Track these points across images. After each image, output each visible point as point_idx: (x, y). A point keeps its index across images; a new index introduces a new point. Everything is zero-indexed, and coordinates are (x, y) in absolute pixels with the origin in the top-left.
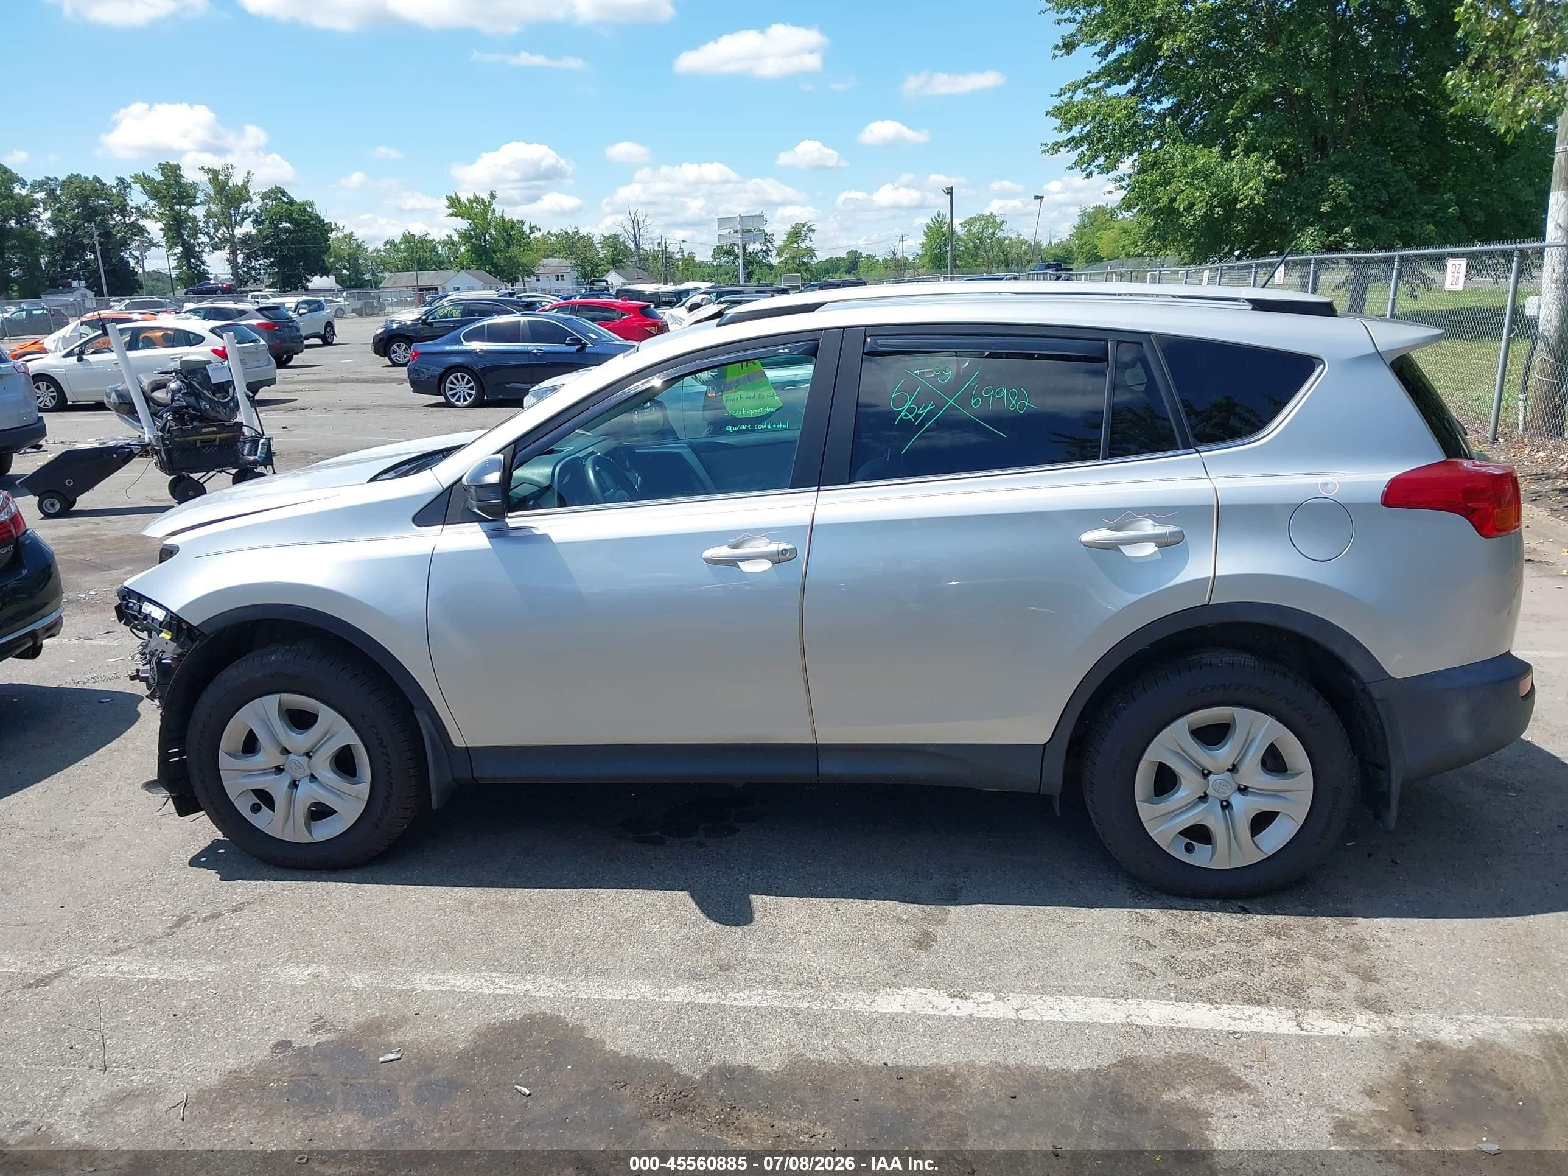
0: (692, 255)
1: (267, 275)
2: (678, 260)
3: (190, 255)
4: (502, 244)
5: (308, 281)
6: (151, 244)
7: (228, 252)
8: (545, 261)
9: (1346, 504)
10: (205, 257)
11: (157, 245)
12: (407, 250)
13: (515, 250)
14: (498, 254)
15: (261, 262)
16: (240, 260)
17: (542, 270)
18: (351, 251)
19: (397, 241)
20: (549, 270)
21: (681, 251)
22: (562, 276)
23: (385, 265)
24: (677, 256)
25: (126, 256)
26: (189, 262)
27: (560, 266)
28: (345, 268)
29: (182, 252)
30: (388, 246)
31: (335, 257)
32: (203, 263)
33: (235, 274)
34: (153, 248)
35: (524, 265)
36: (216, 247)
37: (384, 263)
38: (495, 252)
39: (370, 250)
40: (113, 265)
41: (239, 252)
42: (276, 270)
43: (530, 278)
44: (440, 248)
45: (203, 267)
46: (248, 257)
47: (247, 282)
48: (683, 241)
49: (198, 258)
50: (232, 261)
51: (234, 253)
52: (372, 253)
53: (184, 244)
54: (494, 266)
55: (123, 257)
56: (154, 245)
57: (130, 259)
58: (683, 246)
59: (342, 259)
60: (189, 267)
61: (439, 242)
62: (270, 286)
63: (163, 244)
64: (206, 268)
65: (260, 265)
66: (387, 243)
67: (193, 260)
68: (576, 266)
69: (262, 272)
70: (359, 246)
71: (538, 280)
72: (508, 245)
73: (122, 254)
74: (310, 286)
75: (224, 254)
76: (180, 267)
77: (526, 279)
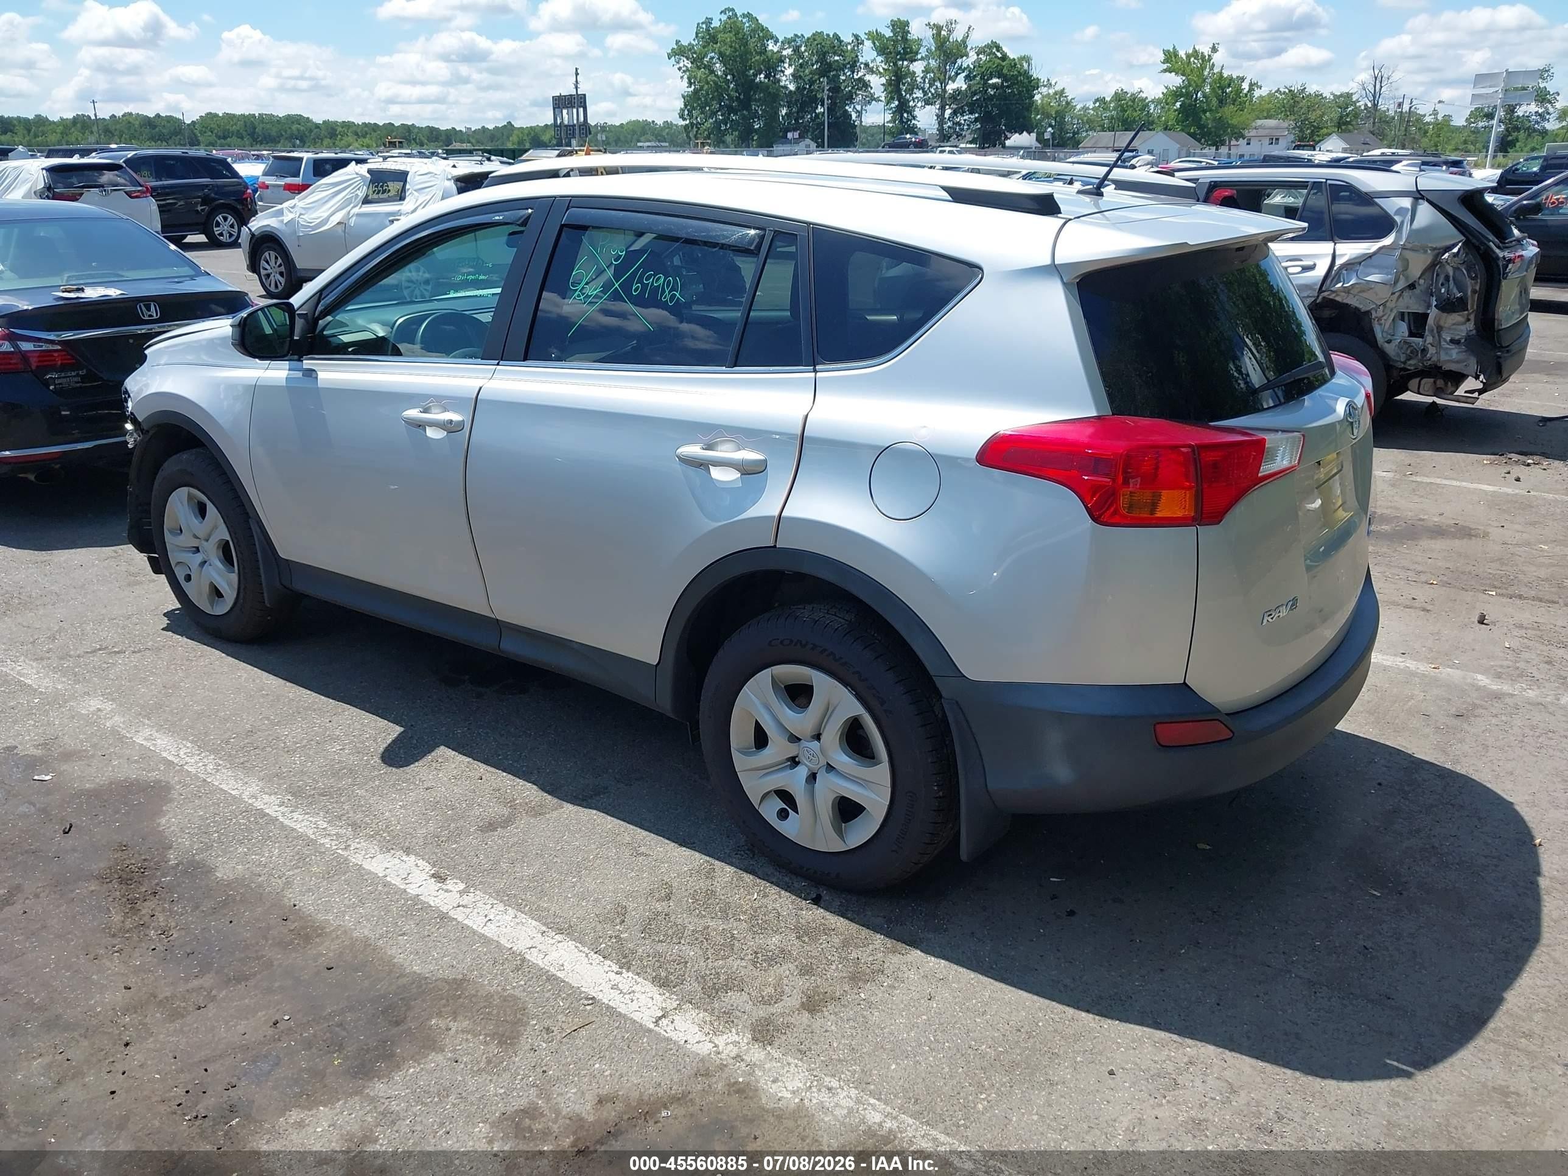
0: (1448, 118)
1: (969, 131)
2: (1428, 124)
3: (903, 109)
4: (1215, 102)
5: (1007, 138)
6: (873, 98)
7: (938, 107)
8: (1259, 122)
9: (937, 455)
10: (917, 112)
11: (878, 100)
12: (1115, 109)
13: (1228, 110)
14: (1208, 114)
15: (966, 117)
16: (947, 115)
17: (1253, 133)
18: (1060, 108)
19: (1108, 99)
20: (1261, 132)
21: (1435, 113)
22: (1277, 139)
23: (1091, 124)
24: (1428, 119)
25: (850, 110)
26: (902, 116)
27: (1277, 128)
28: (1051, 126)
29: (897, 106)
30: (1097, 104)
31: (1043, 114)
32: (914, 118)
33: (941, 129)
34: (874, 102)
35: (1234, 127)
36: (928, 102)
37: (1089, 121)
38: (1205, 112)
39: (1078, 107)
40: (838, 118)
41: (947, 107)
42: (979, 126)
43: (1237, 140)
44: (1152, 107)
45: (913, 122)
46: (955, 113)
47: (950, 137)
48: (1440, 102)
49: (910, 112)
50: (940, 118)
51: (942, 109)
52: (1080, 110)
53: (900, 98)
54: (1201, 127)
55: (846, 111)
56: (875, 99)
57: (853, 113)
58: (1439, 107)
59: (1048, 116)
60: (901, 121)
61: (1153, 101)
62: (971, 142)
63: (883, 99)
64: (916, 122)
65: (965, 120)
66: (1097, 100)
67: (905, 115)
68: (1294, 128)
69: (966, 127)
70: (1068, 103)
71: (1248, 144)
72: (1222, 102)
73: (847, 108)
74: (1008, 143)
75: (933, 110)
76: (893, 121)
77: (1233, 142)
